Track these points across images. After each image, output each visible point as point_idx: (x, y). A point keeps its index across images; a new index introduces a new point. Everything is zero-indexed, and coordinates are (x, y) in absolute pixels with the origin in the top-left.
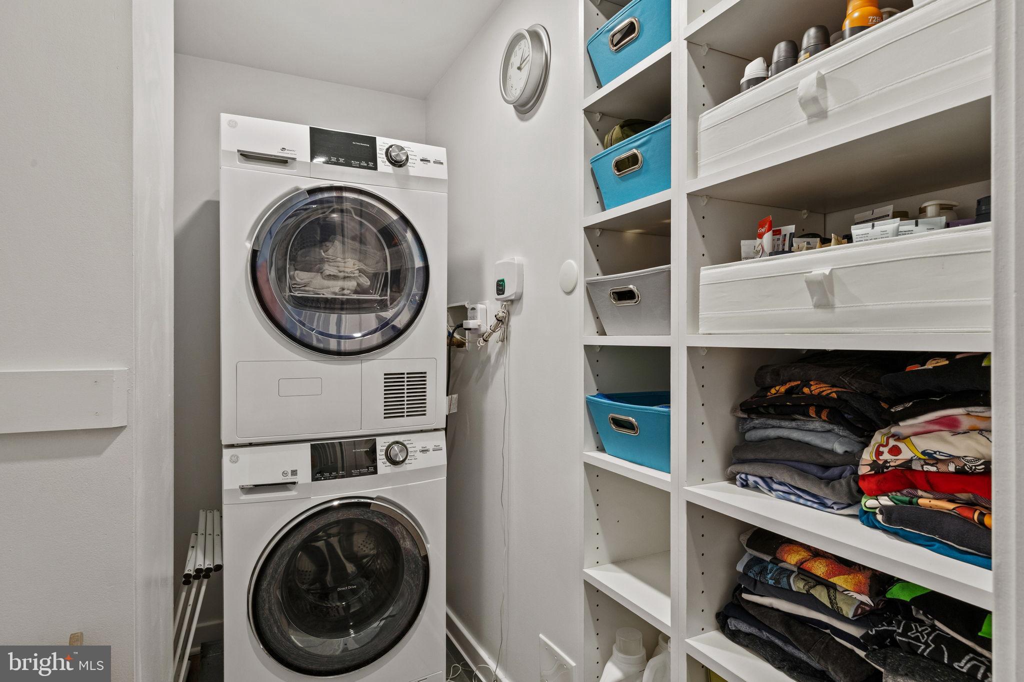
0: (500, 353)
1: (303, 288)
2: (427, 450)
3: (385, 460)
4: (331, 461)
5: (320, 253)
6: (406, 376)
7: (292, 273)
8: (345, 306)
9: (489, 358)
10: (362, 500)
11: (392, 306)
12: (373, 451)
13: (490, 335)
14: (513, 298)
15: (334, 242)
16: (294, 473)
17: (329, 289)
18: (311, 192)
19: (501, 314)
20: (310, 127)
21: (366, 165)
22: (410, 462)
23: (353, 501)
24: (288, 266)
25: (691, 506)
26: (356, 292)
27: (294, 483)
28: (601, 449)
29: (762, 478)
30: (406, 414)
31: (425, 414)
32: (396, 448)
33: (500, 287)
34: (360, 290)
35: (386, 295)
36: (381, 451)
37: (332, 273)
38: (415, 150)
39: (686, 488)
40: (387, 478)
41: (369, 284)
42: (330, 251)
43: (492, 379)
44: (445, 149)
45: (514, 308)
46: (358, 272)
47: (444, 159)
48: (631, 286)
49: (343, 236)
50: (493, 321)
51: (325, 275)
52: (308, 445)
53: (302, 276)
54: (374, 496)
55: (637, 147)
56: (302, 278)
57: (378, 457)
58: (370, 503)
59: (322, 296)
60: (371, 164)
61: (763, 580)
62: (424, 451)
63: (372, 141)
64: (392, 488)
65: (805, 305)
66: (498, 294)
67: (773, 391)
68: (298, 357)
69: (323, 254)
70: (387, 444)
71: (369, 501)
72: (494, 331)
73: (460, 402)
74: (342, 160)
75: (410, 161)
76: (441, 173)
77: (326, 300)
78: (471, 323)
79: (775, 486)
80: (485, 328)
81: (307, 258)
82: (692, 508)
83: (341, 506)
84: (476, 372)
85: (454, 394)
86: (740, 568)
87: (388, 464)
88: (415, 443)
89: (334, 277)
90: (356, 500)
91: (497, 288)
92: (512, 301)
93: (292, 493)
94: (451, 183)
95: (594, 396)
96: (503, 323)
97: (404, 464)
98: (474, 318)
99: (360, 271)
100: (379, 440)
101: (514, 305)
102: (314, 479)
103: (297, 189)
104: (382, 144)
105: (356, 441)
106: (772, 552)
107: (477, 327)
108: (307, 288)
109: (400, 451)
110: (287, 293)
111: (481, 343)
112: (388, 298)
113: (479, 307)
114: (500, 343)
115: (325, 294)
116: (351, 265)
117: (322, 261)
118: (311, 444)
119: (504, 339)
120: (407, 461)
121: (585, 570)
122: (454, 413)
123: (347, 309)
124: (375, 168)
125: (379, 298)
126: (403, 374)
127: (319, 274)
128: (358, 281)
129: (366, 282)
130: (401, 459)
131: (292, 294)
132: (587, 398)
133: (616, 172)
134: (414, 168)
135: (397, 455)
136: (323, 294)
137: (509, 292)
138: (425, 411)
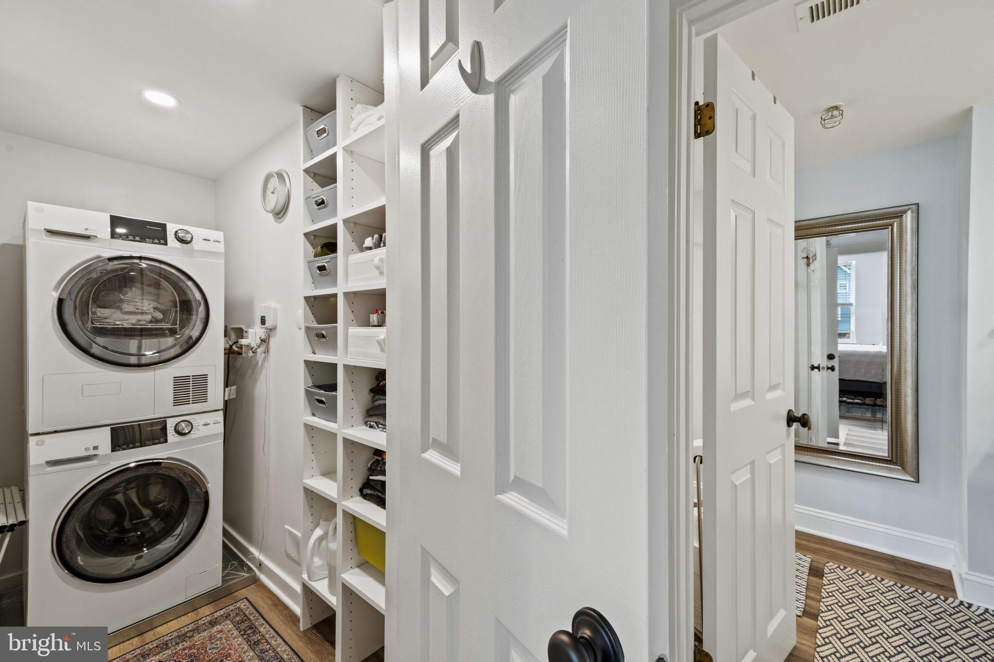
0: (264, 360)
1: (104, 320)
2: (208, 424)
3: (174, 433)
4: (130, 436)
5: (120, 296)
6: (191, 378)
7: (94, 310)
8: (144, 333)
9: (257, 363)
10: (155, 461)
11: (181, 332)
12: (164, 429)
13: (256, 349)
14: (270, 328)
15: (132, 288)
16: (96, 448)
17: (129, 321)
18: (111, 259)
19: (263, 337)
20: (110, 215)
21: (158, 242)
22: (194, 432)
23: (148, 462)
24: (90, 306)
25: (344, 439)
26: (151, 322)
27: (96, 455)
28: (313, 415)
29: (376, 423)
30: (191, 402)
31: (206, 401)
32: (183, 425)
33: (263, 321)
34: (155, 321)
35: (176, 324)
36: (171, 427)
37: (130, 311)
38: (198, 233)
39: (343, 431)
40: (176, 445)
41: (162, 317)
42: (129, 294)
43: (260, 375)
44: (222, 233)
45: (271, 333)
46: (152, 309)
47: (222, 239)
48: (323, 332)
49: (142, 283)
50: (259, 341)
51: (124, 311)
52: (109, 428)
53: (101, 312)
54: (165, 458)
55: (326, 263)
56: (103, 313)
57: (168, 431)
58: (161, 463)
59: (120, 326)
60: (162, 241)
61: (376, 468)
62: (206, 425)
63: (163, 227)
64: (180, 451)
65: (376, 350)
66: (262, 325)
67: (382, 383)
68: (97, 369)
69: (122, 297)
70: (176, 423)
71: (161, 461)
72: (259, 347)
73: (238, 391)
74: (137, 238)
75: (194, 240)
76: (221, 248)
77: (125, 329)
78: (243, 342)
79: (380, 426)
80: (254, 344)
81: (107, 298)
82: (345, 440)
83: (137, 467)
84: (249, 371)
85: (233, 386)
86: (369, 465)
87: (176, 435)
88: (198, 421)
89: (130, 313)
90: (151, 461)
91: (261, 321)
92: (271, 330)
93: (95, 462)
94: (228, 256)
95: (309, 387)
96: (265, 342)
97: (189, 434)
98: (247, 338)
99: (154, 308)
100: (168, 420)
101: (272, 332)
102: (113, 450)
103: (99, 257)
104: (171, 229)
105: (152, 423)
106: (380, 456)
107: (248, 344)
108: (108, 320)
109: (186, 426)
110: (90, 325)
111: (251, 354)
112: (177, 326)
113: (250, 331)
114: (264, 354)
115: (123, 324)
116: (147, 305)
117: (121, 301)
118: (111, 428)
119: (267, 351)
120: (192, 432)
121: (304, 481)
122: (233, 398)
123: (145, 335)
124: (166, 244)
125: (170, 327)
126: (189, 376)
127: (119, 310)
128: (153, 315)
129: (159, 316)
130: (187, 432)
131: (94, 325)
132: (305, 388)
133: (318, 271)
134: (197, 245)
135: (183, 429)
136: (122, 325)
137: (268, 324)
138: (207, 399)
